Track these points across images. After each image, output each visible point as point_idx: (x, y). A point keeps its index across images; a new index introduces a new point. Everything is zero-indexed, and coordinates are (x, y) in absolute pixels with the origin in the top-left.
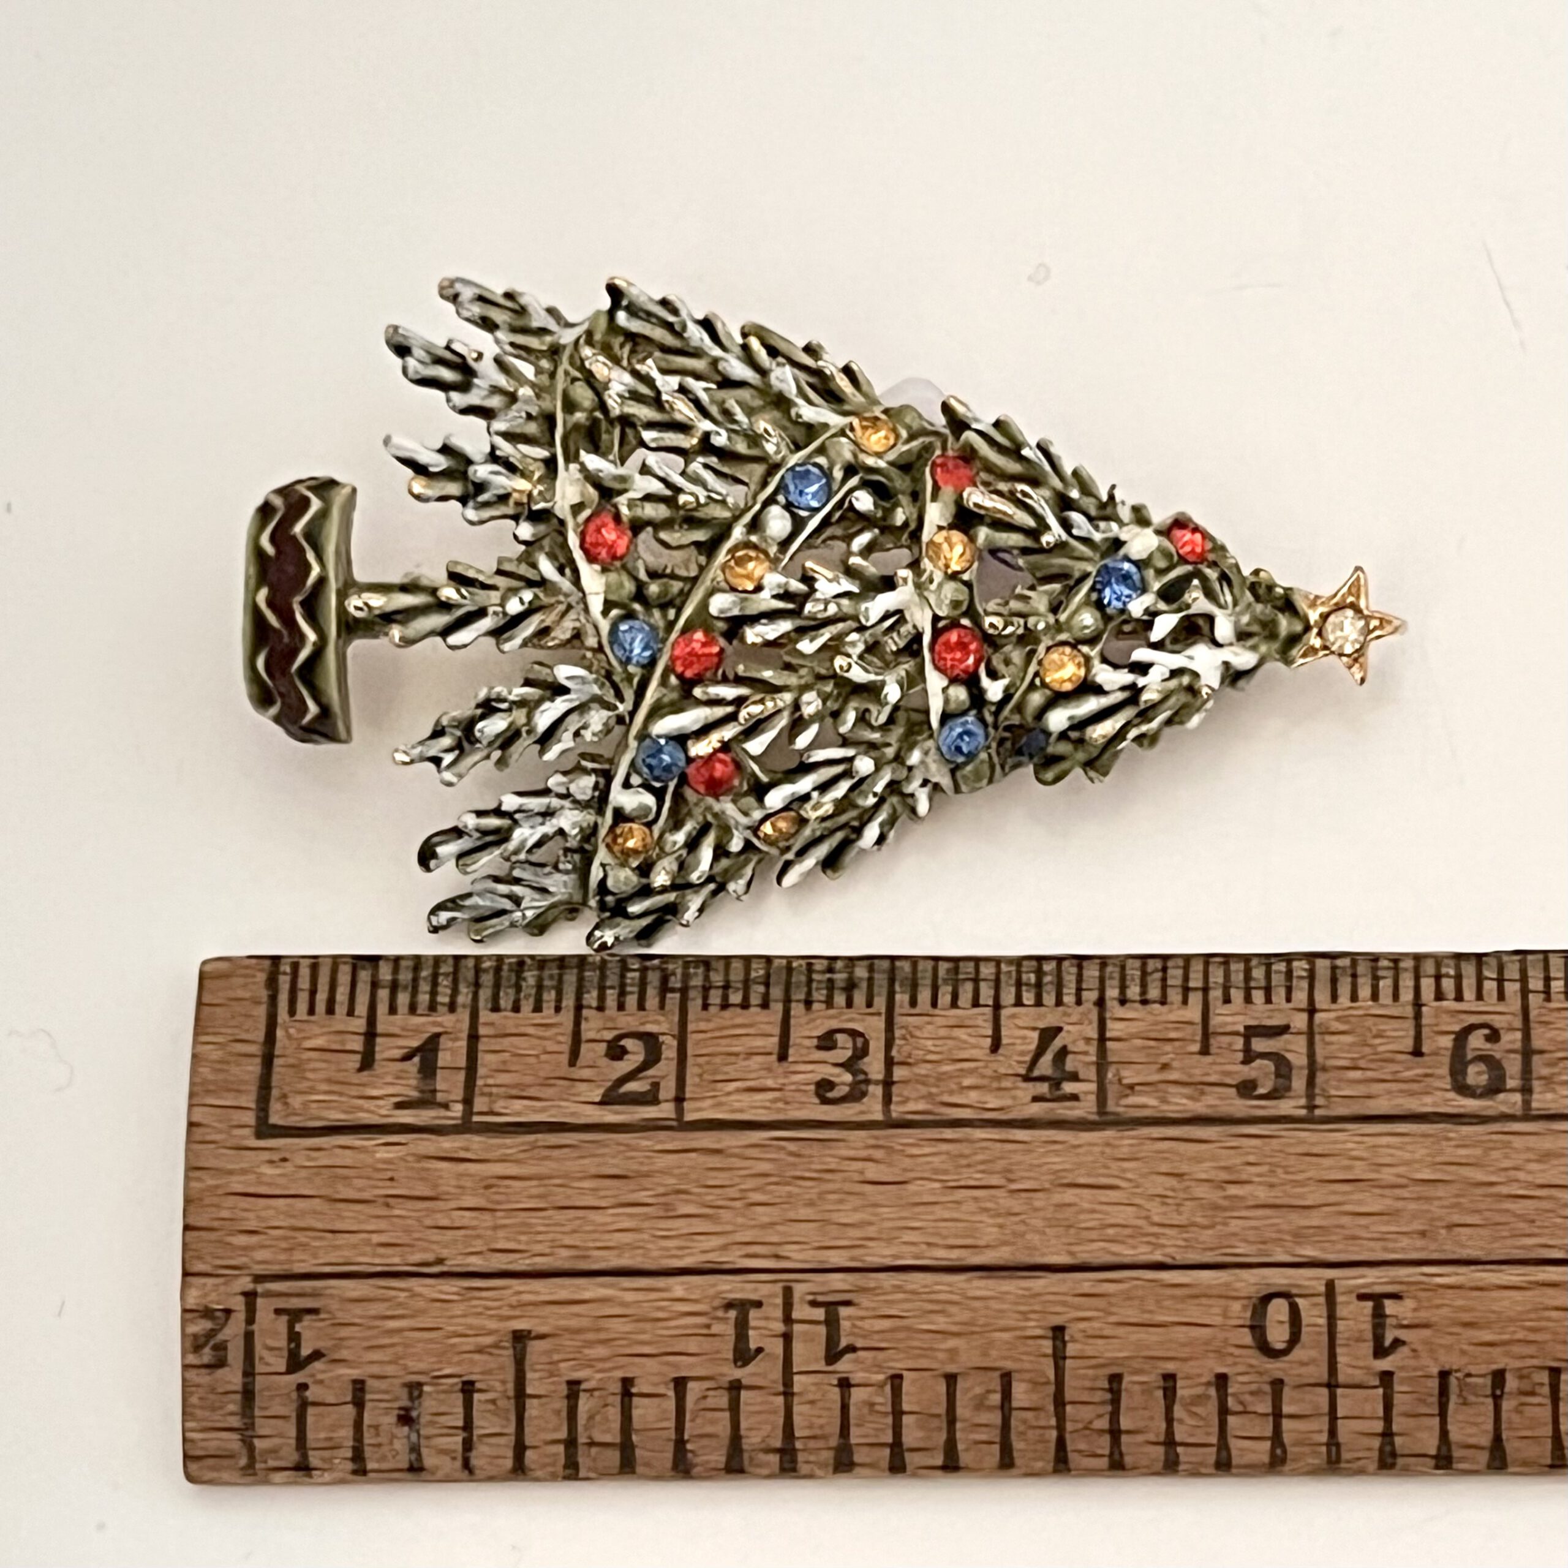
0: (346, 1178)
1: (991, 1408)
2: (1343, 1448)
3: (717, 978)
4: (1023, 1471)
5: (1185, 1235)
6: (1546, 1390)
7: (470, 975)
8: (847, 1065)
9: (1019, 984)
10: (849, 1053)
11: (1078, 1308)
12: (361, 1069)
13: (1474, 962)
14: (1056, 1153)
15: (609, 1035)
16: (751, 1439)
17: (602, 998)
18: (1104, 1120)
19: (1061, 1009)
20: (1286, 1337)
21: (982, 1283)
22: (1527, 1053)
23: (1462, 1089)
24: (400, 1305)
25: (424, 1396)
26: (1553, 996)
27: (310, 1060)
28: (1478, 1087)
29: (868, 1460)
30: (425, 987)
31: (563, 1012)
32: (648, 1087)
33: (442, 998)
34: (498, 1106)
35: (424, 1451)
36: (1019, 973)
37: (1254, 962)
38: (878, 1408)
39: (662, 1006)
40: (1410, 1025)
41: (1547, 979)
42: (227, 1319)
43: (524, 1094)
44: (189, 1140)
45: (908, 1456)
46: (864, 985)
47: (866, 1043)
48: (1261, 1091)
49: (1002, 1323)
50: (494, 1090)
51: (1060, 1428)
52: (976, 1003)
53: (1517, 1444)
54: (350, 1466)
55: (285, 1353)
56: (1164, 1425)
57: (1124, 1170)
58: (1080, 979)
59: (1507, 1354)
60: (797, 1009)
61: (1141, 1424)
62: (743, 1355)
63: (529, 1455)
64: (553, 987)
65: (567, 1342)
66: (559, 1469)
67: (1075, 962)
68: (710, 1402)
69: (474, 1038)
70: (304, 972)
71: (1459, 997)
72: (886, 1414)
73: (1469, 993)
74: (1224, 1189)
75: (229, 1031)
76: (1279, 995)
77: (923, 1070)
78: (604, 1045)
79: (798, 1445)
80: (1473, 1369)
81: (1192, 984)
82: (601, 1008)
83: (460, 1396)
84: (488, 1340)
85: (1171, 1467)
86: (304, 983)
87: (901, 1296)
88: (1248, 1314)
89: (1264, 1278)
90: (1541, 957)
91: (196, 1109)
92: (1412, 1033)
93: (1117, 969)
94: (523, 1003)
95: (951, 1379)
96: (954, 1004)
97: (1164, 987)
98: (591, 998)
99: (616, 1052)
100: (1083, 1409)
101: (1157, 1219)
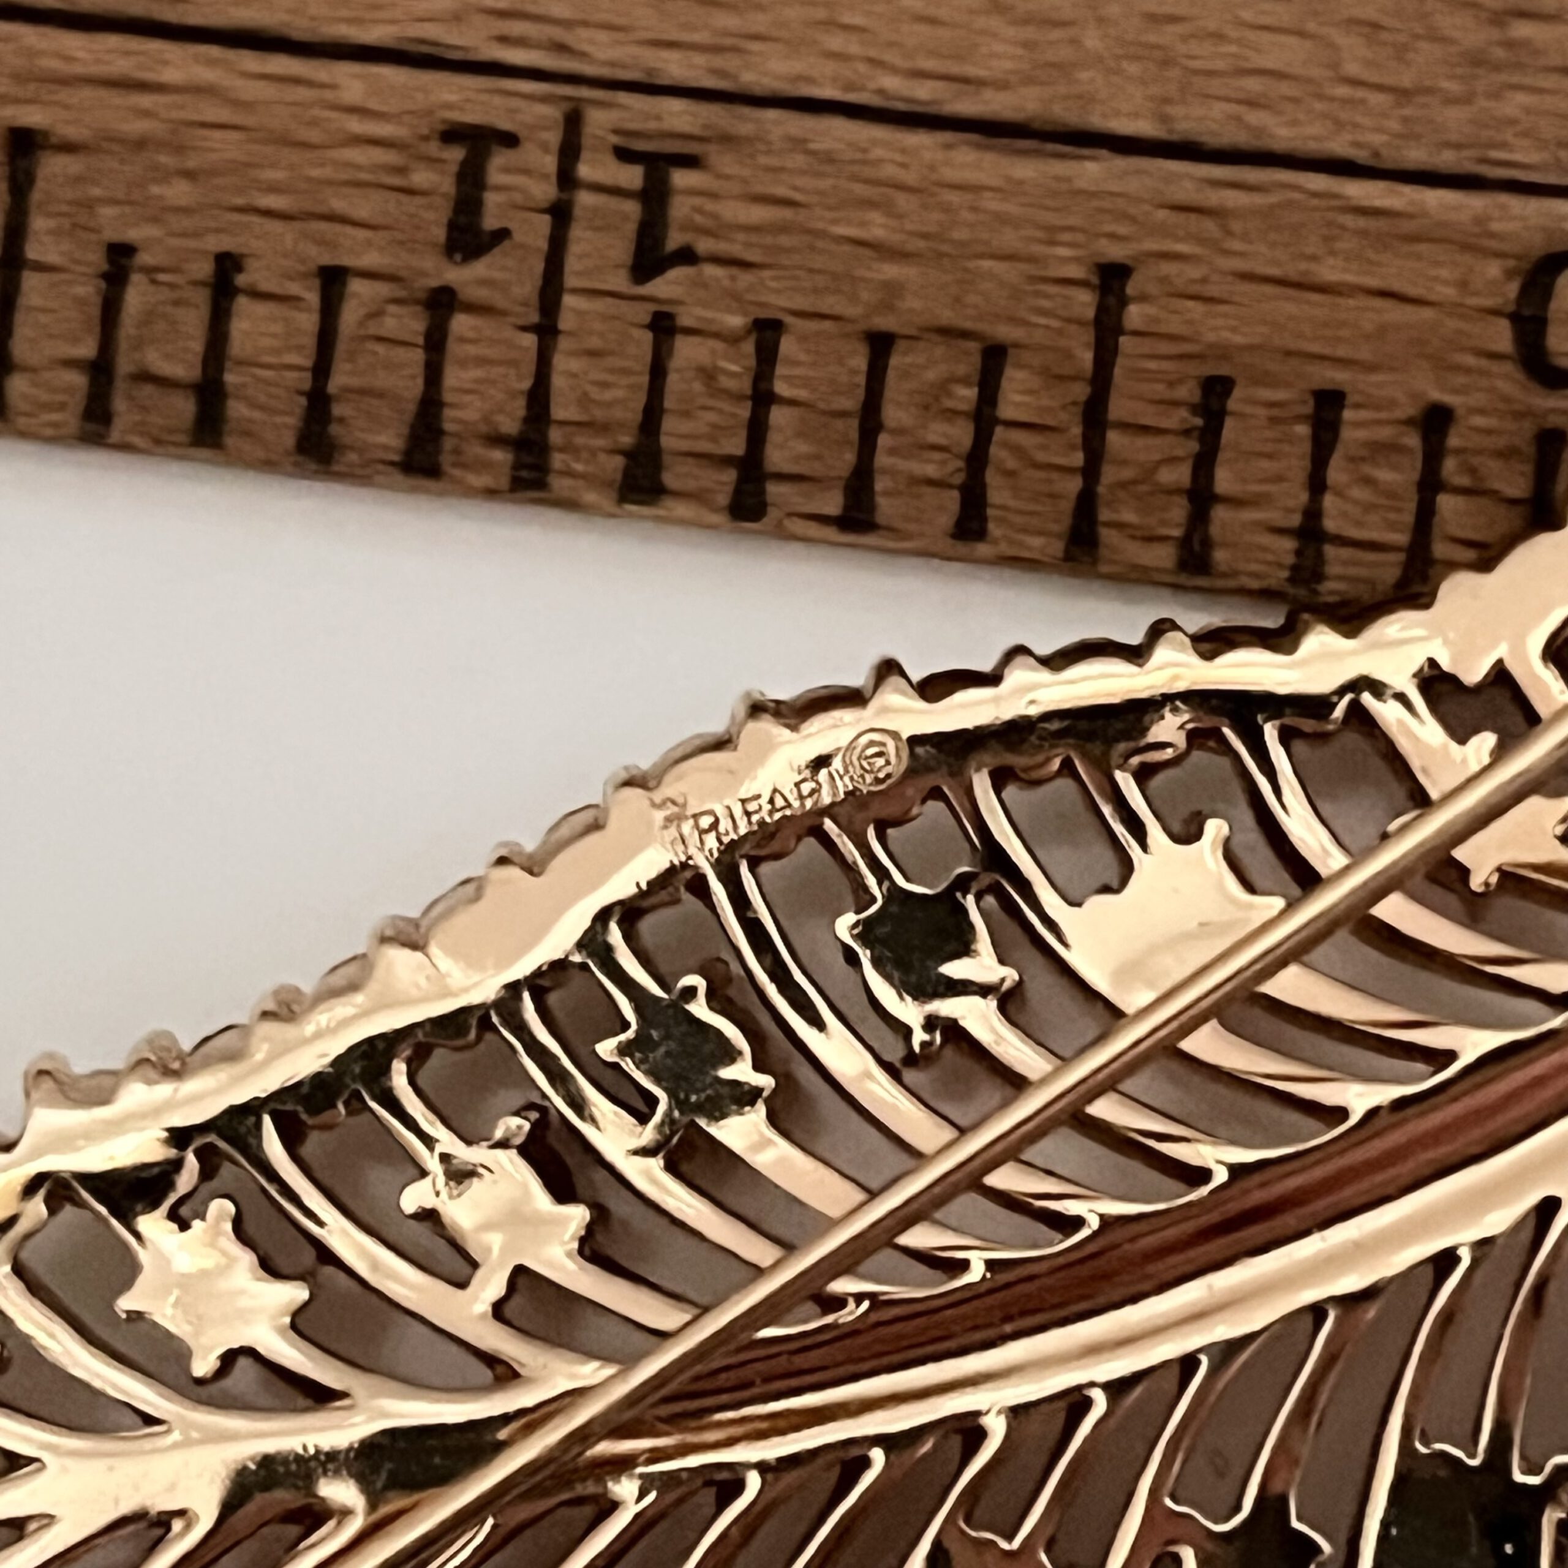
1: (952, 414)
4: (1005, 549)
5: (1407, 111)
11: (1163, 231)
16: (462, 412)
29: (691, 485)
38: (725, 382)
45: (773, 486)
49: (1005, 241)
51: (1091, 471)
56: (1304, 497)
61: (1256, 488)
62: (469, 238)
65: (116, 161)
68: (388, 327)
72: (739, 398)
79: (555, 435)
87: (799, 160)
88: (1513, 289)
95: (880, 345)
100: (1141, 441)
101: (1352, 69)
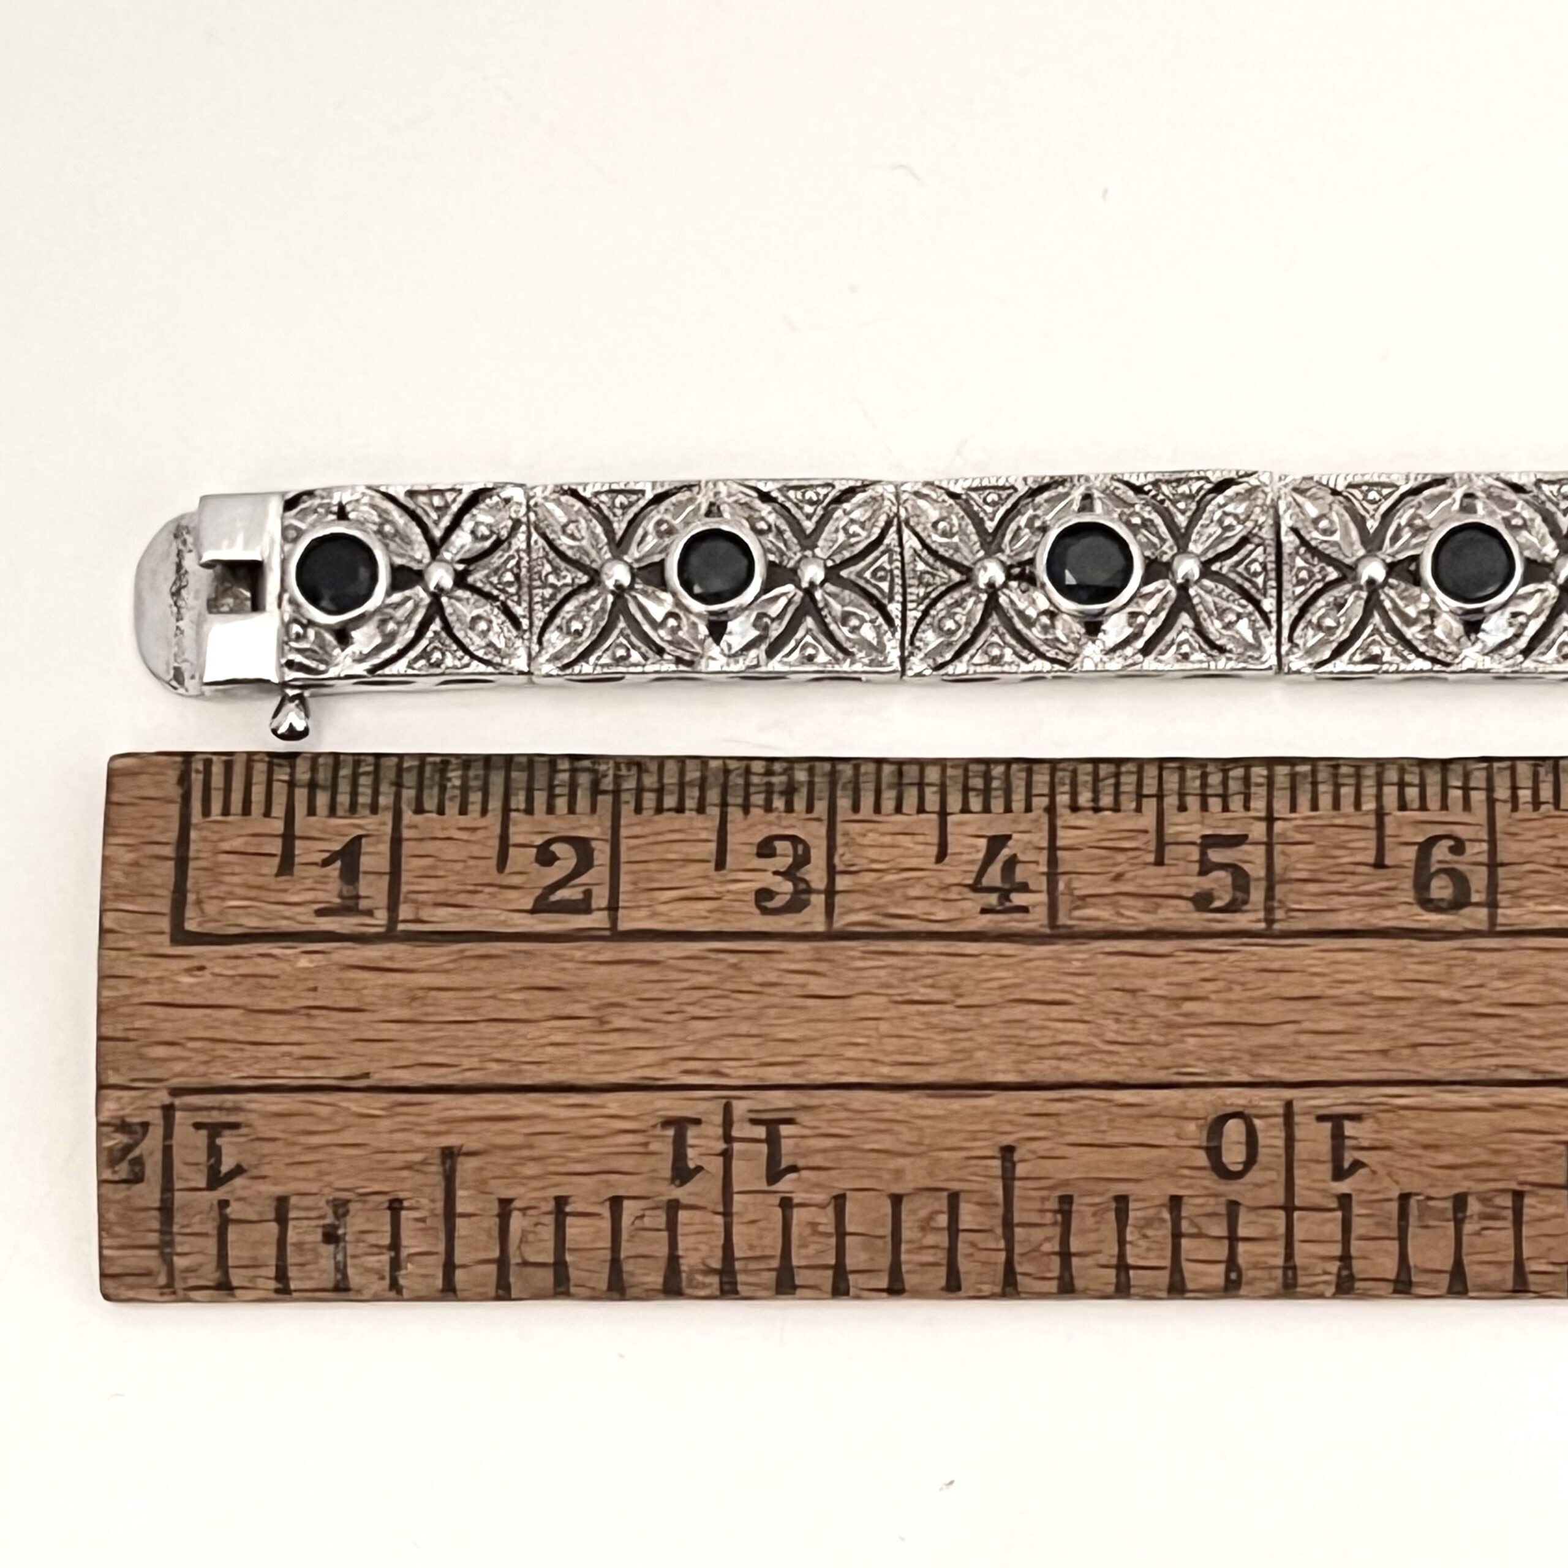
0: (265, 987)
1: (937, 1230)
2: (1299, 1272)
3: (650, 781)
4: (970, 1293)
5: (1140, 1054)
6: (1509, 1214)
7: (392, 775)
8: (788, 874)
9: (966, 790)
10: (790, 860)
11: (1030, 1126)
12: (278, 875)
13: (1437, 768)
14: (1007, 967)
15: (539, 840)
16: (689, 1261)
17: (530, 800)
18: (1056, 933)
19: (1009, 815)
20: (1242, 1158)
21: (931, 1101)
22: (1493, 865)
23: (1427, 903)
24: (324, 1120)
25: (352, 1213)
26: (1521, 807)
27: (228, 863)
28: (1442, 900)
29: (809, 1282)
30: (344, 787)
31: (490, 815)
32: (580, 896)
33: (364, 799)
34: (424, 914)
35: (350, 1271)
36: (966, 777)
37: (1210, 768)
38: (821, 1228)
39: (593, 810)
40: (1372, 834)
41: (1514, 788)
42: (145, 1133)
43: (452, 901)
44: (101, 947)
45: (851, 1277)
46: (804, 791)
47: (807, 849)
48: (1217, 904)
49: (950, 1141)
50: (422, 897)
51: (1010, 1250)
52: (921, 810)
53: (1477, 1268)
54: (273, 1284)
55: (205, 1169)
56: (1115, 1251)
57: (1078, 986)
58: (1029, 785)
59: (1466, 1178)
60: (735, 813)
61: (1092, 1247)
62: (682, 1173)
63: (460, 1275)
64: (480, 789)
65: (497, 1157)
66: (492, 1291)
67: (1024, 766)
68: (647, 1222)
69: (397, 841)
70: (217, 770)
71: (1423, 807)
72: (827, 1235)
73: (1433, 802)
74: (1178, 1006)
75: (141, 832)
76: (1236, 803)
77: (867, 878)
78: (534, 850)
79: (738, 1265)
80: (1432, 1192)
81: (1145, 791)
82: (529, 811)
83: (388, 1213)
84: (418, 1157)
85: (1122, 1290)
86: (217, 780)
87: (844, 1114)
88: (1205, 1135)
89: (1219, 1097)
90: (1508, 764)
91: (110, 915)
92: (1373, 844)
93: (1068, 774)
94: (447, 803)
95: (897, 1200)
96: (898, 810)
97: (1117, 795)
98: (519, 800)
99: (545, 857)
100: (1033, 1230)
101: (1110, 1036)
